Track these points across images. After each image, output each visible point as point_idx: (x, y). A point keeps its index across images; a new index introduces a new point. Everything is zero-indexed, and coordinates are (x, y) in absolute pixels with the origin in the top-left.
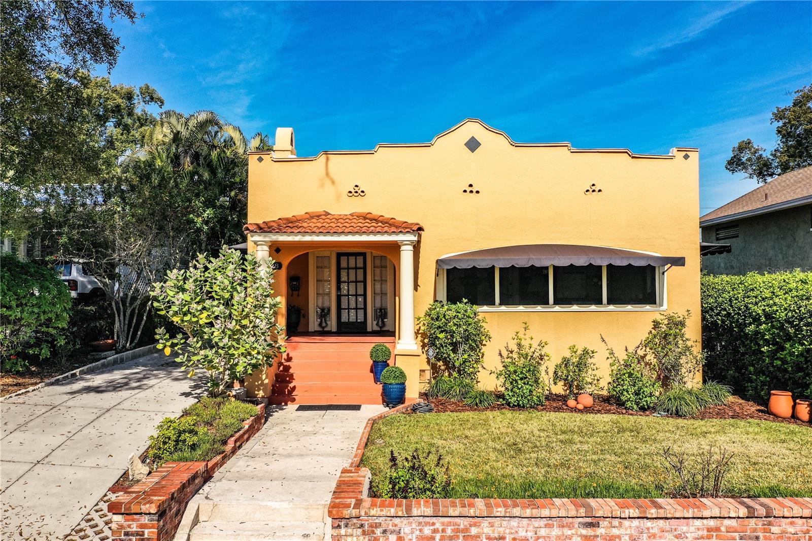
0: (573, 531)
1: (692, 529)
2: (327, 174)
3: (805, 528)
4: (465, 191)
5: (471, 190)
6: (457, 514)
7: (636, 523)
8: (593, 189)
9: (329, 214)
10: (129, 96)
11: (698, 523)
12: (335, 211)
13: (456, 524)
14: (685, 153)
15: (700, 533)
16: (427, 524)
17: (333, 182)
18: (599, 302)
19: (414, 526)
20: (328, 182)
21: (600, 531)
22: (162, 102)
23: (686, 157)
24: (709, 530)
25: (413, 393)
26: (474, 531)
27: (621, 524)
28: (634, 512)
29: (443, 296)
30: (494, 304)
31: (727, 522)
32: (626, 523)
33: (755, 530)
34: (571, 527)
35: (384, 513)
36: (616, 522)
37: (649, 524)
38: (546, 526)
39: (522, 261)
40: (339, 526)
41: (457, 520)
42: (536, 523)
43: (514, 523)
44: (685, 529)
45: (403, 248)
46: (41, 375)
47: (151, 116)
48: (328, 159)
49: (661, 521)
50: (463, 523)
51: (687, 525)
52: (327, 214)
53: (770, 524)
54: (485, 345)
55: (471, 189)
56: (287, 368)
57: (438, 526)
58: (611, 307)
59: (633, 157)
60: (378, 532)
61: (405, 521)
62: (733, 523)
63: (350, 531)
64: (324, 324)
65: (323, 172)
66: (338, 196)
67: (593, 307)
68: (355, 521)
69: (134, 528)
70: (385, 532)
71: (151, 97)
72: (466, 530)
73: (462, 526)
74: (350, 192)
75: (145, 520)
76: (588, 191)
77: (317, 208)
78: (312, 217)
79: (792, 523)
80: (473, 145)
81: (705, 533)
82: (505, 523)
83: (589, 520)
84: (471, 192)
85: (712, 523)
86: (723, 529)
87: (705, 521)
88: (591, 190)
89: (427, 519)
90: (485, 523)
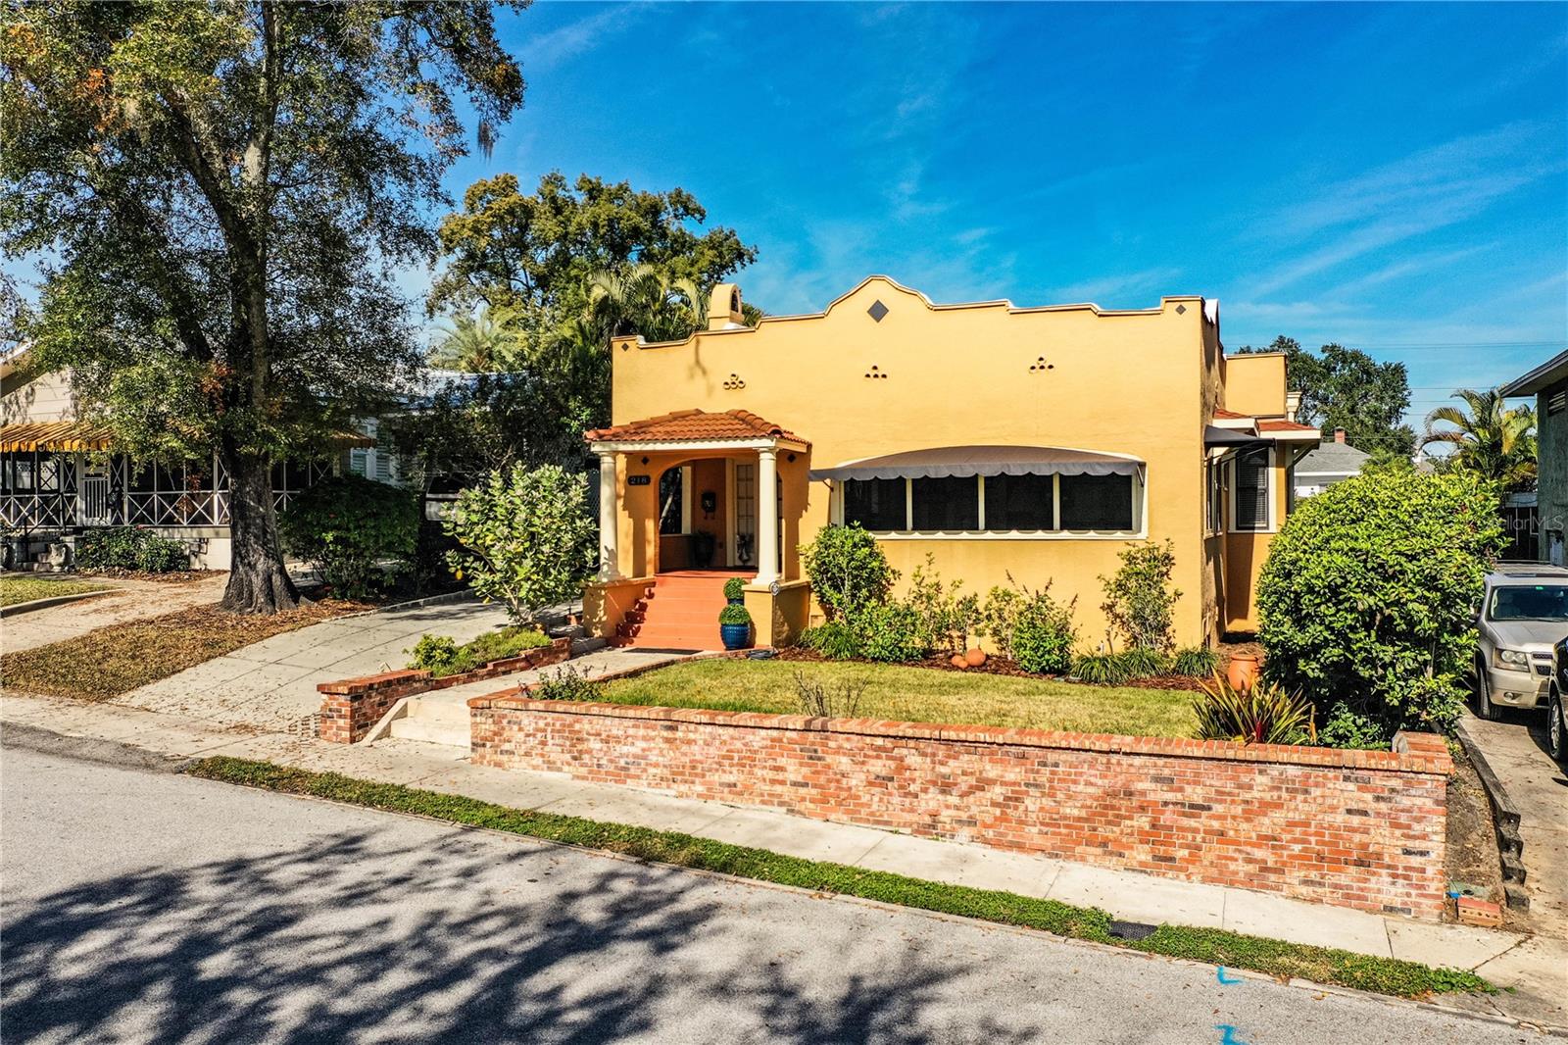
0: (656, 733)
1: (758, 738)
2: (698, 362)
3: (860, 745)
4: (868, 376)
5: (876, 374)
6: (561, 710)
7: (709, 729)
8: (1042, 365)
9: (702, 413)
10: (654, 210)
11: (763, 733)
12: (709, 408)
13: (562, 719)
14: (1178, 304)
15: (765, 743)
16: (541, 717)
17: (704, 372)
18: (1048, 526)
19: (531, 719)
20: (699, 372)
21: (679, 734)
22: (703, 214)
23: (1181, 310)
24: (773, 740)
25: (764, 639)
26: (577, 727)
27: (696, 731)
28: (705, 719)
29: (839, 517)
30: (905, 529)
31: (788, 734)
32: (701, 728)
33: (813, 744)
34: (654, 728)
35: (507, 706)
36: (692, 727)
37: (720, 730)
38: (634, 726)
39: (940, 470)
40: (475, 715)
41: (564, 716)
42: (627, 723)
43: (608, 721)
44: (751, 737)
45: (762, 456)
46: (376, 602)
47: (690, 236)
48: (698, 342)
49: (731, 730)
50: (569, 719)
51: (753, 734)
52: (699, 412)
53: (827, 738)
54: (893, 585)
55: (875, 372)
56: (644, 607)
57: (549, 720)
58: (1066, 534)
59: (1100, 316)
60: (505, 722)
61: (525, 713)
62: (794, 735)
63: (483, 719)
64: (745, 557)
65: (692, 360)
66: (710, 390)
67: (1040, 534)
68: (487, 711)
69: (335, 706)
70: (509, 722)
71: (686, 207)
72: (571, 725)
73: (568, 722)
74: (726, 384)
75: (342, 699)
76: (1033, 368)
77: (688, 406)
78: (675, 419)
79: (848, 739)
80: (878, 311)
81: (769, 743)
82: (601, 722)
83: (669, 723)
84: (876, 376)
85: (775, 734)
86: (785, 740)
87: (769, 731)
88: (1038, 367)
89: (541, 714)
90: (586, 719)
